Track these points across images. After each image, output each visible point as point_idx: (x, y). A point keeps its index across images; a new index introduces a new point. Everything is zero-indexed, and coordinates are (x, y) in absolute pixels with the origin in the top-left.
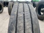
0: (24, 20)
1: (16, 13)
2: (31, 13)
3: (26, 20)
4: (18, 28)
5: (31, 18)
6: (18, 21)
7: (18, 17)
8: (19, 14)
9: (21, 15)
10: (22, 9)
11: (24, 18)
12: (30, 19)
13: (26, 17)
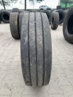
0: (36, 29)
1: (27, 22)
2: (42, 22)
3: (37, 28)
4: (30, 35)
5: (43, 26)
6: (30, 29)
7: (30, 26)
8: (30, 23)
9: (32, 24)
10: (34, 19)
11: (36, 27)
12: (41, 27)
13: (37, 26)
